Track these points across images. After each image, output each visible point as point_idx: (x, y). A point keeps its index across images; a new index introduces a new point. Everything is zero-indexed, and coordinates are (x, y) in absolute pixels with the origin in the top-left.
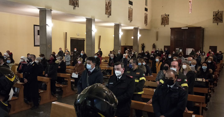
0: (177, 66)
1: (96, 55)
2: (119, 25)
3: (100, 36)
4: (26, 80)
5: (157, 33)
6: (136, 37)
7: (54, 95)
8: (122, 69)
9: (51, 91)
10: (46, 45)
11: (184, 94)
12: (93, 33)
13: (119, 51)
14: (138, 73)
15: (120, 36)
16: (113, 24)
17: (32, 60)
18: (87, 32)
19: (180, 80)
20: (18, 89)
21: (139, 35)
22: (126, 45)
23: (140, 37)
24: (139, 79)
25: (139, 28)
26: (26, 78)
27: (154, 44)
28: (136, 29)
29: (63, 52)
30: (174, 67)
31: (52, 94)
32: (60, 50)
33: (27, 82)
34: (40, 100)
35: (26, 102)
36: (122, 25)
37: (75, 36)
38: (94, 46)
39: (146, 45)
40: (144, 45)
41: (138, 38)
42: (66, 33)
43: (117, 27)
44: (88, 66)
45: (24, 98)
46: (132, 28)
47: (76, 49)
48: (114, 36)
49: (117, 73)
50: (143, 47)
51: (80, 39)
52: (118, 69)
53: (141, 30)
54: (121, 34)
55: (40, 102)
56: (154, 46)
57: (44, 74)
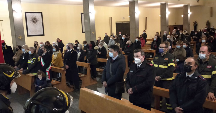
0: (207, 52)
1: (138, 38)
2: (166, 4)
3: (147, 18)
4: (67, 67)
5: (212, 9)
6: (186, 14)
7: (94, 78)
8: (142, 57)
9: (91, 75)
10: (90, 31)
11: (202, 85)
12: (137, 16)
13: (165, 32)
14: (167, 59)
15: (167, 16)
16: (159, 4)
17: (70, 48)
18: (130, 15)
19: (210, 67)
20: (61, 74)
21: (190, 13)
22: (176, 24)
23: (190, 16)
24: (167, 65)
25: (190, 5)
26: (67, 65)
27: (208, 21)
28: (186, 7)
29: (108, 36)
30: (203, 52)
31: (92, 78)
32: (106, 35)
33: (68, 68)
34: (82, 83)
35: (68, 85)
36: (169, 3)
37: (121, 20)
38: (138, 28)
39: (199, 23)
40: (196, 23)
41: (189, 16)
42: (111, 18)
43: (163, 7)
44: (110, 54)
45: (66, 82)
46: (182, 5)
47: (120, 33)
48: (160, 16)
49: (137, 61)
50: (196, 25)
51: (125, 22)
52: (137, 57)
53: (191, 7)
54: (168, 13)
55: (81, 85)
56: (208, 24)
57: (85, 59)
